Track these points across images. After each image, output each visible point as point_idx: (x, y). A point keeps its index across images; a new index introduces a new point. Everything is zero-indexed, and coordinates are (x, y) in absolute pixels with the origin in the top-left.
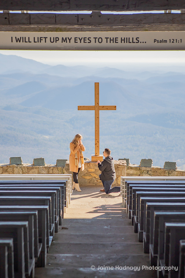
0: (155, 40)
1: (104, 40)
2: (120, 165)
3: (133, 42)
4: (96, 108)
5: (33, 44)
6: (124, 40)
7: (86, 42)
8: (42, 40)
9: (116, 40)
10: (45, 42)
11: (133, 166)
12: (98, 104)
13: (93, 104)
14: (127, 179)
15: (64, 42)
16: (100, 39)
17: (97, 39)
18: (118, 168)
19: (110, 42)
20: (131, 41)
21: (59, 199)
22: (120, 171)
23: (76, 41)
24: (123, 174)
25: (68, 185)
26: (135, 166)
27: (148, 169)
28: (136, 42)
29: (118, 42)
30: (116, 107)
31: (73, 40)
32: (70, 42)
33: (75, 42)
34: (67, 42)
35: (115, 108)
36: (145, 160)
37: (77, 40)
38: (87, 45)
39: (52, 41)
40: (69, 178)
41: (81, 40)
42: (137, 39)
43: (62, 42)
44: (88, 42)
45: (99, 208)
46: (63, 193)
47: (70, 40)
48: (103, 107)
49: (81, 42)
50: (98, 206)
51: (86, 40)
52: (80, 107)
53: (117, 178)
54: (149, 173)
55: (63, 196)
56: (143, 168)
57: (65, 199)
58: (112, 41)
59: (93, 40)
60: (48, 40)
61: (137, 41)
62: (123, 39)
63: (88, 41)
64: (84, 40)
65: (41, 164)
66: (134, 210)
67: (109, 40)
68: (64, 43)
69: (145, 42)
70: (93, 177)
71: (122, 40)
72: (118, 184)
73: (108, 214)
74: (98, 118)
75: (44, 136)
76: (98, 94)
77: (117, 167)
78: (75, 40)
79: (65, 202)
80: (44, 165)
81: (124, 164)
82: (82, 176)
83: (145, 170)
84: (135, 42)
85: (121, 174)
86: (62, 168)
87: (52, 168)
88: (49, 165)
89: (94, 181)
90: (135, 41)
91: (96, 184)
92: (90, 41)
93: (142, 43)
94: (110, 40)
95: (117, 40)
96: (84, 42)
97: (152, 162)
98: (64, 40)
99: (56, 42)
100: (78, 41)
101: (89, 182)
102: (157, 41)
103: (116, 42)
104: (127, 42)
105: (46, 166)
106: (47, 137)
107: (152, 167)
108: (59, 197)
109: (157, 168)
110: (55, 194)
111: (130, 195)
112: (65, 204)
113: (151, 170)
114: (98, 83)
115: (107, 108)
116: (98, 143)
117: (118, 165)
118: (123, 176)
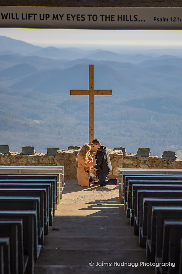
0: (155, 19)
1: (100, 18)
2: (116, 155)
3: (131, 20)
4: (90, 93)
5: (21, 21)
6: (121, 18)
7: (79, 20)
8: (31, 17)
9: (112, 18)
10: (35, 19)
11: (129, 155)
12: (92, 88)
13: (86, 88)
14: (125, 172)
15: (55, 19)
16: (95, 17)
17: (91, 17)
19: (106, 20)
20: (129, 19)
21: (50, 197)
22: (116, 162)
23: (69, 19)
24: (119, 165)
25: (60, 178)
26: (132, 155)
27: (145, 159)
28: (134, 21)
29: (114, 21)
30: (111, 91)
31: (65, 18)
32: (61, 20)
33: (67, 20)
34: (58, 20)
35: (111, 93)
36: (142, 149)
37: (69, 17)
38: (80, 23)
39: (42, 18)
40: (60, 171)
41: (73, 17)
42: (136, 17)
43: (53, 19)
44: (82, 20)
45: (93, 204)
46: (54, 190)
47: (61, 17)
48: (98, 91)
49: (73, 20)
50: (93, 201)
51: (79, 17)
54: (146, 163)
55: (54, 193)
56: (141, 158)
57: (56, 195)
58: (108, 19)
59: (87, 18)
60: (37, 17)
61: (136, 20)
62: (120, 16)
63: (81, 18)
64: (77, 17)
65: (31, 153)
66: (134, 210)
67: (104, 17)
68: (55, 21)
69: (144, 21)
71: (118, 18)
72: (113, 175)
73: (104, 212)
74: (93, 103)
75: (35, 121)
76: (93, 77)
77: (113, 157)
78: (67, 17)
79: (57, 198)
80: (34, 154)
81: (120, 153)
82: (74, 167)
83: (142, 160)
84: (132, 21)
85: (117, 165)
86: (53, 158)
87: (42, 157)
88: (39, 153)
90: (133, 18)
92: (84, 18)
93: (141, 21)
94: (106, 18)
95: (114, 18)
96: (77, 20)
97: (150, 152)
98: (55, 17)
99: (46, 19)
100: (71, 18)
102: (157, 19)
103: (112, 20)
104: (124, 20)
105: (36, 155)
106: (38, 122)
107: (150, 156)
108: (50, 195)
109: (155, 158)
110: (45, 193)
111: (129, 192)
112: (56, 201)
113: (148, 160)
114: (93, 65)
115: (102, 93)
116: (92, 130)
117: (114, 155)
118: (119, 167)
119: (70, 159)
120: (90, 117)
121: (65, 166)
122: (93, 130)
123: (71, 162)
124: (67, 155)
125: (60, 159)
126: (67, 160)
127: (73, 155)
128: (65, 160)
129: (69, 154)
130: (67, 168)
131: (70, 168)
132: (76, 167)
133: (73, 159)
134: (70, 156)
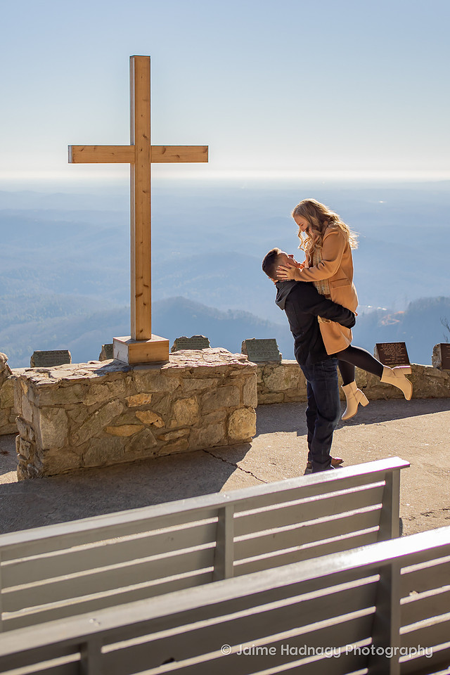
2: (235, 367)
4: (141, 155)
12: (147, 137)
18: (233, 377)
22: (238, 391)
24: (247, 401)
30: (206, 149)
35: (205, 155)
48: (164, 149)
52: (83, 148)
53: (228, 416)
70: (146, 426)
72: (229, 439)
74: (148, 192)
76: (148, 100)
77: (228, 373)
82: (105, 429)
85: (241, 401)
89: (149, 441)
91: (155, 450)
101: (132, 449)
114: (148, 59)
115: (178, 156)
116: (145, 288)
117: (230, 368)
118: (247, 407)
120: (140, 240)
121: (70, 427)
122: (148, 286)
123: (91, 410)
124: (78, 388)
125: (51, 406)
126: (76, 407)
127: (97, 383)
128: (72, 406)
129: (84, 382)
130: (78, 435)
131: (91, 436)
132: (110, 428)
133: (97, 399)
134: (88, 391)
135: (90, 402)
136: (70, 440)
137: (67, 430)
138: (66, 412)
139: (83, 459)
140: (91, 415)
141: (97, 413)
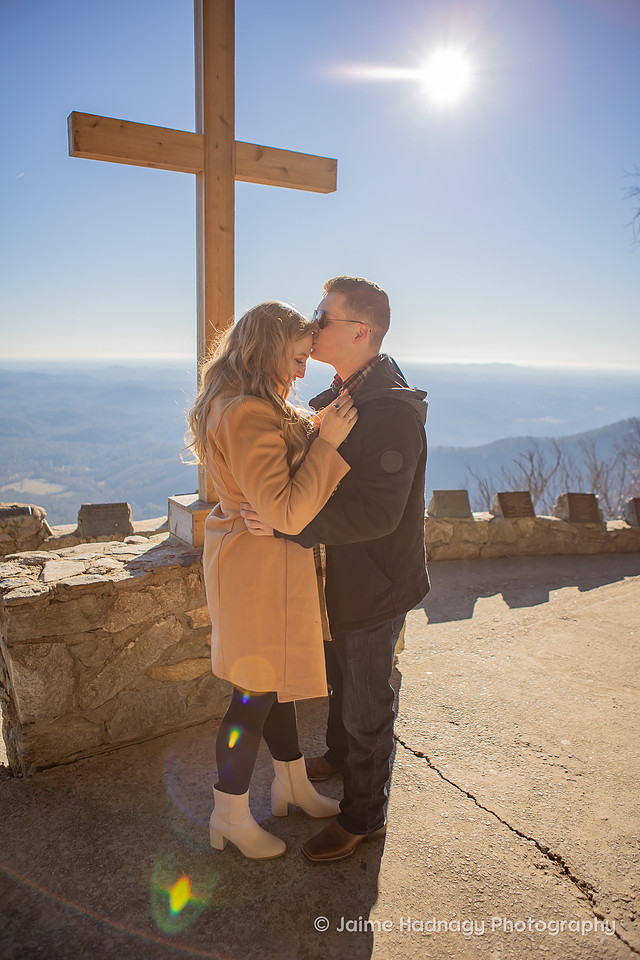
4: (215, 155)
30: (332, 165)
35: (331, 175)
48: (261, 151)
74: (228, 229)
76: (229, 49)
82: (148, 673)
101: (202, 700)
115: (285, 170)
119: (113, 627)
120: (215, 320)
121: (77, 676)
123: (119, 641)
124: (89, 602)
125: (34, 641)
126: (89, 637)
127: (131, 589)
128: (79, 638)
129: (102, 590)
130: (93, 689)
131: (120, 688)
132: (160, 669)
133: (131, 620)
134: (111, 607)
135: (118, 625)
136: (78, 699)
137: (72, 681)
138: (68, 647)
139: (106, 730)
140: (119, 649)
141: (131, 645)
